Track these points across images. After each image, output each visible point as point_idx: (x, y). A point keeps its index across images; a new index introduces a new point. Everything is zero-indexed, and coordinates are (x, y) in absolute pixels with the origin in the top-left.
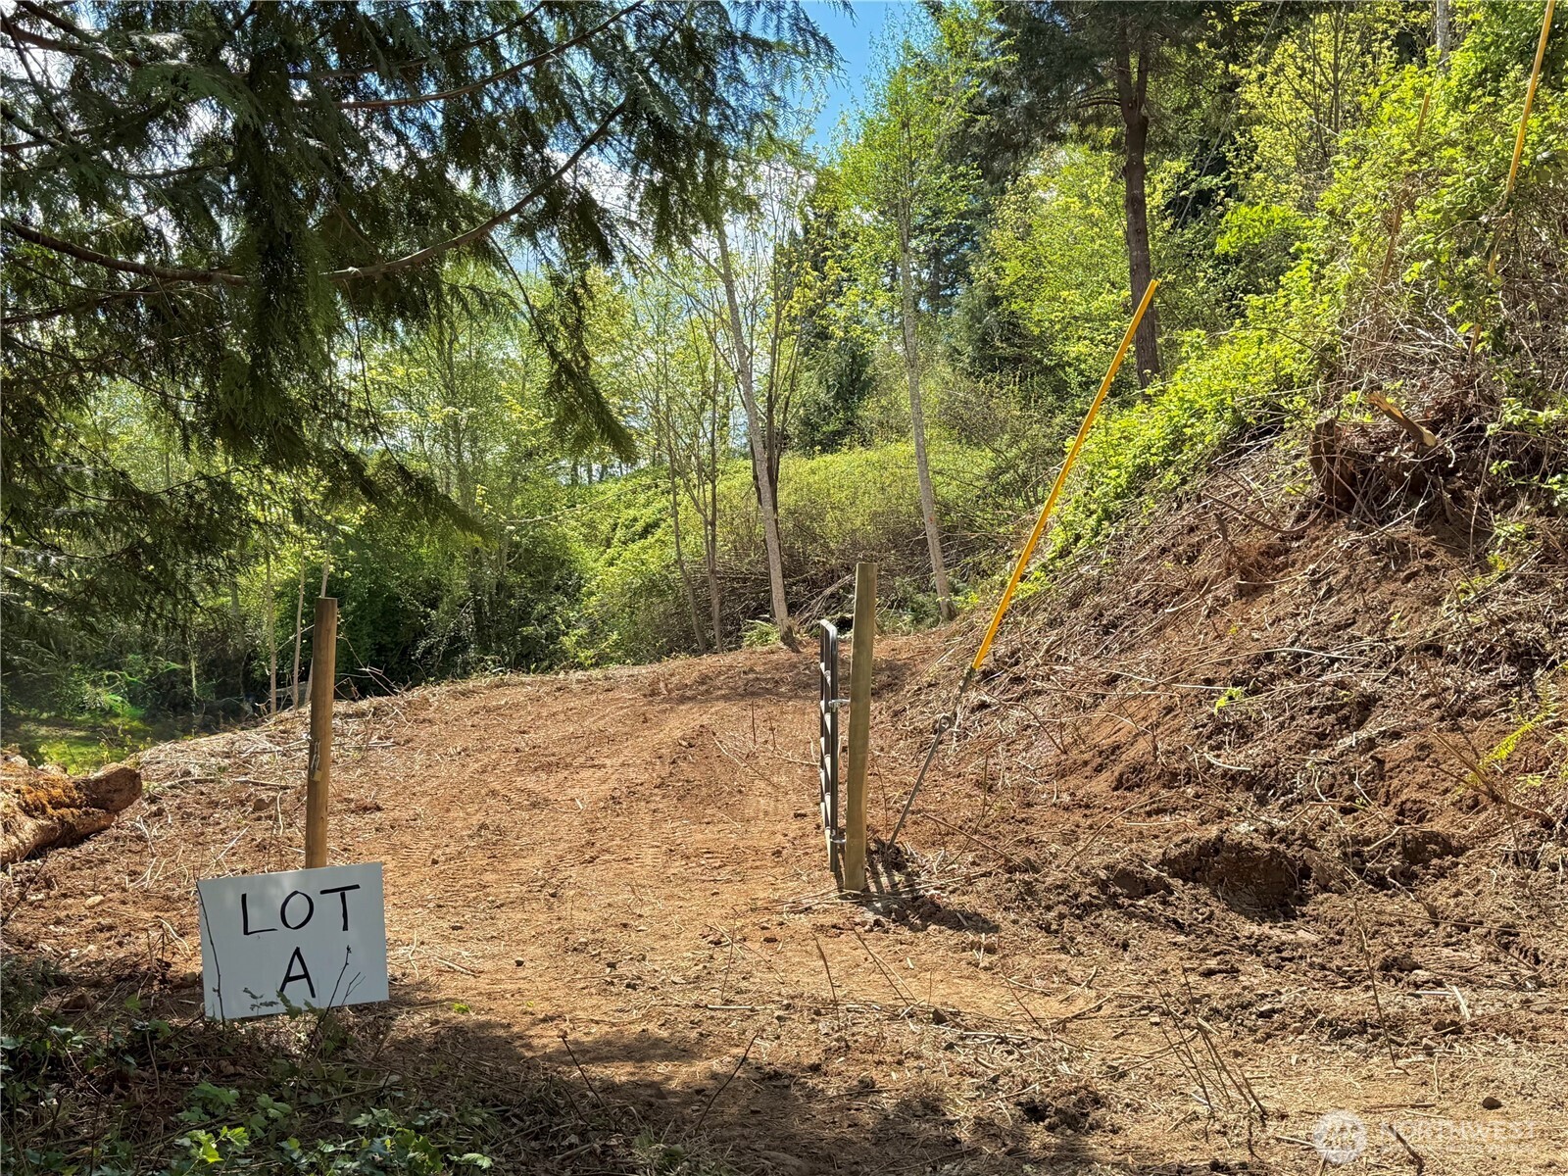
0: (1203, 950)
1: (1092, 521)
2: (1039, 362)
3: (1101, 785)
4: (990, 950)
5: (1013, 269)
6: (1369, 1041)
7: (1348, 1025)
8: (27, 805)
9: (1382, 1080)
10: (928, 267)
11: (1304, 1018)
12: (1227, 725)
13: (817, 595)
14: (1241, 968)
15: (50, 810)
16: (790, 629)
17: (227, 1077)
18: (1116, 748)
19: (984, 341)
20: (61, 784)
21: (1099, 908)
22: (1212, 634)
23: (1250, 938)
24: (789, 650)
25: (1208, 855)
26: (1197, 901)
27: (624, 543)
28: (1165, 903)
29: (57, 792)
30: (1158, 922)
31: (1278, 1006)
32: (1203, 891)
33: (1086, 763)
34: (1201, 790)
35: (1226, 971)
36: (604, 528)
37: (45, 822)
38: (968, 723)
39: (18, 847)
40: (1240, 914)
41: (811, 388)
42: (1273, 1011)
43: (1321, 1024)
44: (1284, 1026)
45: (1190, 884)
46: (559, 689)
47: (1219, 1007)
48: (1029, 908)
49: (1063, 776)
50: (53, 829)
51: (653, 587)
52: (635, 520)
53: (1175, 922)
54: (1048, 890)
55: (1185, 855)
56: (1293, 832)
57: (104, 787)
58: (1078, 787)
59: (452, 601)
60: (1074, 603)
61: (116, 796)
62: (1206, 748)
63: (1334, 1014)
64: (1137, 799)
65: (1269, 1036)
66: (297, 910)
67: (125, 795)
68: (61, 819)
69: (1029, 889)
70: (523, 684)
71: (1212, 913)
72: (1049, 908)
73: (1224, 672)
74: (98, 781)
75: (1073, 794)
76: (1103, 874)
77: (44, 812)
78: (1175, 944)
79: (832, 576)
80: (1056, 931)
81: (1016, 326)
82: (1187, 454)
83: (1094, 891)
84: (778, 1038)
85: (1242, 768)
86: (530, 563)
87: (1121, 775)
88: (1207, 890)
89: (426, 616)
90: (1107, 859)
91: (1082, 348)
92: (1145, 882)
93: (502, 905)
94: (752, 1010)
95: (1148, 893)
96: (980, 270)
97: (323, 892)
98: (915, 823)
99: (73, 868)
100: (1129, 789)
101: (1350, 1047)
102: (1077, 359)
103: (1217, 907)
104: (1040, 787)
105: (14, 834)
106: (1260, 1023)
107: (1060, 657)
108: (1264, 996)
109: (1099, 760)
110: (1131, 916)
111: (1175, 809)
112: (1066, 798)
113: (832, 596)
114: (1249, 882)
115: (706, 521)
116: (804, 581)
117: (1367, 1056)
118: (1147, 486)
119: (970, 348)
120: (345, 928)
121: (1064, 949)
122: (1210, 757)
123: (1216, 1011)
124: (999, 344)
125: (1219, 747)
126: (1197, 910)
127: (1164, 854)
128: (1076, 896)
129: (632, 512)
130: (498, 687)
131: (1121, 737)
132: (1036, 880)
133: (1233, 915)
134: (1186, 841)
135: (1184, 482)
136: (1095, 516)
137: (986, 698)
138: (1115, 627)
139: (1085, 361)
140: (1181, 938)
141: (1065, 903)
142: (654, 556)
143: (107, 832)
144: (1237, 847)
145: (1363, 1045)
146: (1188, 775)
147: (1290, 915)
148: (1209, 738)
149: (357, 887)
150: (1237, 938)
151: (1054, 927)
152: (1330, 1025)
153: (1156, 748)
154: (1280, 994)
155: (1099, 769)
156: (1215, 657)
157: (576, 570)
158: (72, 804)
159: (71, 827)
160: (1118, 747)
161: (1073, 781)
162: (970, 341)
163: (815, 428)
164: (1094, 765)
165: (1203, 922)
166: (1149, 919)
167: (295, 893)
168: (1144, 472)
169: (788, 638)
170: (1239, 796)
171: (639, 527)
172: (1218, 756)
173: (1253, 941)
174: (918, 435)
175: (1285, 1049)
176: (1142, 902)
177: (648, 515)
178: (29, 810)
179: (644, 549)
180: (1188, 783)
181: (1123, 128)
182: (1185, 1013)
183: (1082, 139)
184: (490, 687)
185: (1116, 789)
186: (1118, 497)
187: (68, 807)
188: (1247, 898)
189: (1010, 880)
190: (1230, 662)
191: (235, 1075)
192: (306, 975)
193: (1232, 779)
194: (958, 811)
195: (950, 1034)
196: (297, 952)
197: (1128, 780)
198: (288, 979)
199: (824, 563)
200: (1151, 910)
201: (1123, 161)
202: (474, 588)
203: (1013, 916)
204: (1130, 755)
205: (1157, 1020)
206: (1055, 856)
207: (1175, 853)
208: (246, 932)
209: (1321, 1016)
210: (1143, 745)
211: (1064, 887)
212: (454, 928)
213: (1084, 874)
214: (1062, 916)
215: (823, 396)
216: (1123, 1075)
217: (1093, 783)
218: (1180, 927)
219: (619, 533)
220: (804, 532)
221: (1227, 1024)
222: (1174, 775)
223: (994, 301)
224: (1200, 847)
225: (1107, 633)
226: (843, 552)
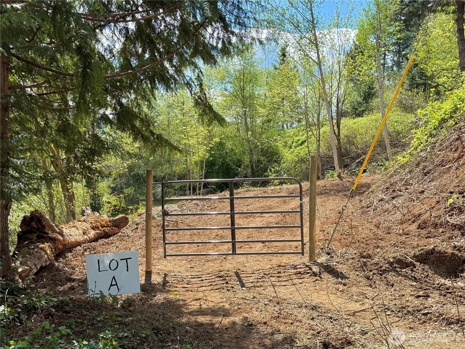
0: (421, 288)
1: (426, 137)
2: (431, 85)
3: (413, 227)
4: (345, 285)
5: (422, 54)
6: (460, 327)
7: (453, 320)
8: (93, 227)
9: (458, 342)
10: (396, 56)
11: (438, 317)
12: (455, 208)
13: (354, 162)
14: (430, 295)
15: (100, 228)
16: (340, 173)
17: (84, 315)
18: (420, 215)
19: (413, 79)
20: (105, 221)
21: (388, 271)
22: (455, 176)
23: (438, 284)
24: (339, 180)
25: (429, 255)
26: (424, 270)
27: (296, 147)
28: (412, 271)
29: (103, 223)
30: (408, 278)
31: (430, 311)
32: (427, 267)
33: (410, 220)
34: (444, 230)
35: (425, 296)
36: (289, 143)
37: (98, 232)
38: (377, 205)
39: (86, 239)
40: (439, 275)
41: (356, 97)
42: (428, 313)
43: (443, 319)
44: (430, 319)
45: (422, 264)
46: (264, 192)
47: (411, 310)
48: (364, 271)
49: (402, 224)
50: (101, 233)
51: (302, 161)
52: (299, 140)
53: (414, 277)
54: (371, 265)
55: (421, 254)
56: (462, 247)
57: (118, 221)
58: (406, 228)
59: (244, 166)
60: (418, 165)
61: (121, 224)
62: (447, 215)
63: (449, 316)
64: (424, 232)
65: (424, 322)
66: (114, 265)
67: (124, 223)
68: (104, 231)
69: (365, 264)
70: (254, 190)
71: (428, 275)
72: (371, 271)
73: (457, 189)
74: (116, 220)
75: (403, 230)
76: (391, 260)
77: (98, 228)
78: (411, 285)
79: (359, 156)
80: (371, 279)
81: (423, 73)
82: (458, 114)
83: (387, 266)
84: (261, 311)
85: (458, 223)
86: (267, 154)
87: (420, 224)
88: (428, 267)
89: (238, 170)
90: (394, 255)
91: (444, 79)
92: (406, 263)
93: (209, 261)
94: (259, 301)
95: (407, 267)
96: (411, 57)
97: (121, 260)
98: (344, 239)
99: (103, 245)
100: (422, 229)
101: (452, 328)
102: (443, 83)
103: (430, 273)
104: (394, 227)
105: (87, 235)
106: (423, 317)
107: (410, 183)
108: (426, 308)
109: (414, 219)
110: (399, 275)
111: (435, 236)
112: (401, 231)
113: (359, 162)
114: (444, 264)
115: (317, 140)
116: (349, 158)
117: (457, 332)
118: (444, 125)
119: (408, 81)
120: (128, 271)
121: (370, 286)
122: (448, 219)
123: (409, 312)
124: (417, 79)
125: (452, 215)
126: (423, 273)
127: (414, 254)
128: (381, 267)
129: (297, 138)
130: (247, 191)
131: (422, 211)
132: (368, 261)
133: (436, 276)
134: (422, 250)
135: (456, 123)
136: (427, 136)
137: (384, 197)
138: (429, 173)
139: (446, 84)
140: (415, 283)
141: (376, 269)
142: (302, 151)
143: (117, 234)
144: (440, 252)
145: (456, 328)
146: (441, 225)
147: (457, 276)
148: (449, 212)
149: (131, 258)
150: (434, 284)
151: (371, 278)
152: (447, 320)
153: (431, 215)
154: (433, 307)
155: (414, 222)
156: (454, 184)
157: (280, 156)
158: (108, 226)
159: (107, 233)
160: (421, 214)
161: (405, 226)
162: (407, 79)
163: (356, 109)
164: (412, 220)
165: (424, 278)
166: (405, 276)
167: (113, 260)
168: (444, 121)
169: (339, 176)
170: (456, 232)
171: (300, 142)
172: (451, 218)
173: (439, 286)
174: (382, 110)
175: (428, 327)
176: (404, 270)
177: (303, 138)
178: (93, 228)
179: (301, 149)
180: (441, 227)
181: (457, 7)
182: (399, 312)
183: (442, 11)
184: (244, 192)
185: (418, 229)
186: (435, 129)
187: (106, 227)
188: (443, 270)
189: (359, 261)
190: (459, 186)
191: (86, 315)
192: (116, 284)
193: (454, 226)
194: (361, 235)
195: (315, 314)
196: (114, 277)
197: (422, 226)
198: (111, 285)
199: (356, 152)
200: (407, 273)
201: (456, 17)
202: (251, 161)
203: (358, 273)
204: (423, 218)
205: (389, 313)
206: (378, 253)
207: (418, 253)
208: (99, 271)
209: (444, 316)
210: (428, 214)
211: (377, 264)
212: (191, 268)
213: (385, 260)
214: (374, 274)
215: (360, 99)
216: (366, 333)
217: (411, 227)
218: (415, 279)
219: (294, 144)
220: (351, 142)
221: (412, 317)
222: (437, 225)
223: (416, 65)
224: (426, 252)
225: (426, 175)
226: (362, 148)
